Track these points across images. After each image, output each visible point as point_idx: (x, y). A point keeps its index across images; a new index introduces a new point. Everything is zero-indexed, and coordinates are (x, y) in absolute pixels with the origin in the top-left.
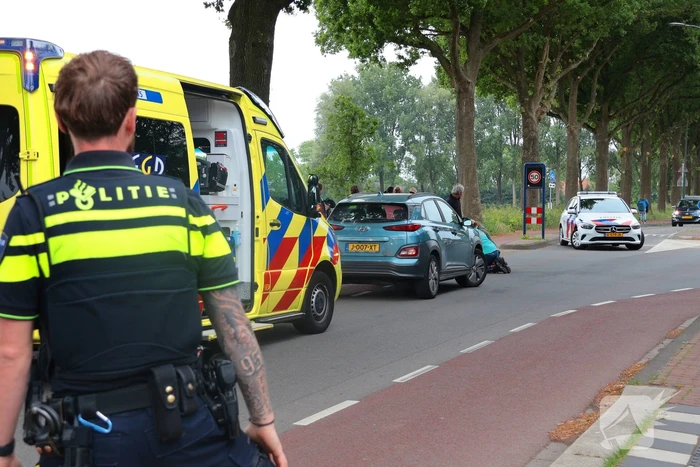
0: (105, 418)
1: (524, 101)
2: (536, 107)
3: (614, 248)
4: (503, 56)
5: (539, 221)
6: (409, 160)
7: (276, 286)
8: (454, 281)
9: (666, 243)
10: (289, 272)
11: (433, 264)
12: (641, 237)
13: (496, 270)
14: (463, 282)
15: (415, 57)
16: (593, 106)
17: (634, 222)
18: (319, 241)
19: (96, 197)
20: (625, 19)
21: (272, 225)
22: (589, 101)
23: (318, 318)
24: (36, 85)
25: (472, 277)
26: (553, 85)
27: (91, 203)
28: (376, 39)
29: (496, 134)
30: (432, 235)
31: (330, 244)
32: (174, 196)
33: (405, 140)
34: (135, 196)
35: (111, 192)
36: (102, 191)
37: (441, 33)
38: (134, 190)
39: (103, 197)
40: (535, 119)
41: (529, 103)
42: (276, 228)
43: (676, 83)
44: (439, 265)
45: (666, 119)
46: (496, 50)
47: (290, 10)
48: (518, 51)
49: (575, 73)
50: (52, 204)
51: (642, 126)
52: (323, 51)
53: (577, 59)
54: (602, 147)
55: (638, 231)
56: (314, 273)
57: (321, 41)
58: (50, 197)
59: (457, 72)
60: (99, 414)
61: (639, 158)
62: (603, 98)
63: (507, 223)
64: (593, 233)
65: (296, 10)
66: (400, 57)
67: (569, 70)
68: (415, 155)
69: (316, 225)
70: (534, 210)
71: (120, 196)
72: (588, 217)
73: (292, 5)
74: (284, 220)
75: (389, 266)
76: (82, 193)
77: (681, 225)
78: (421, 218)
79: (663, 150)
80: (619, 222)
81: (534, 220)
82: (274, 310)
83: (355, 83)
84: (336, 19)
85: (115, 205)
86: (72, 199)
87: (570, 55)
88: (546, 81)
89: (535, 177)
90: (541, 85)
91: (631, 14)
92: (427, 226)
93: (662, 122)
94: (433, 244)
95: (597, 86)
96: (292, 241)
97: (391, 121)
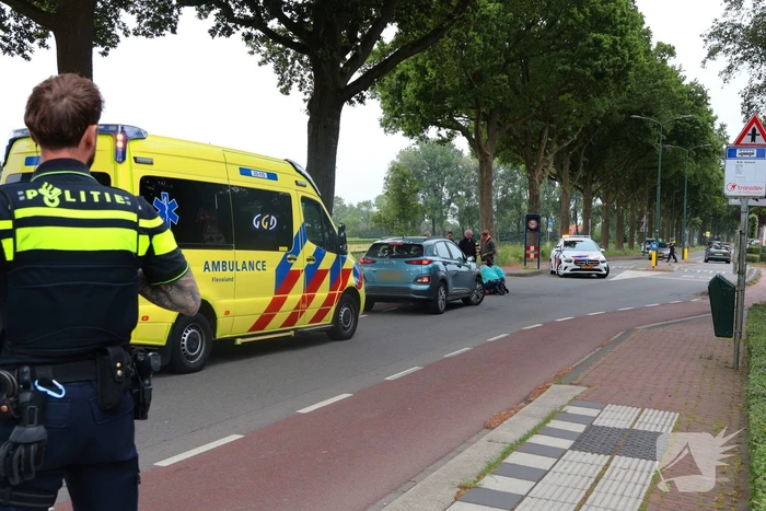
0: (61, 387)
1: (530, 170)
2: (539, 173)
3: (588, 276)
4: (514, 136)
5: (535, 256)
6: (454, 209)
7: (312, 305)
8: (460, 301)
9: (627, 273)
10: (322, 294)
11: (442, 289)
12: (607, 269)
13: (495, 293)
14: (467, 302)
15: (451, 136)
16: (581, 173)
17: (602, 258)
18: (346, 273)
19: (62, 197)
20: (599, 113)
21: (308, 260)
22: (577, 170)
23: (346, 329)
24: (124, 159)
25: (474, 298)
26: (550, 157)
27: (57, 202)
28: (422, 123)
29: (517, 192)
30: (442, 267)
31: (356, 274)
32: (129, 203)
33: (451, 194)
34: (96, 199)
35: (75, 195)
36: (67, 193)
37: (472, 119)
38: (96, 195)
39: (68, 198)
40: (537, 181)
41: (534, 171)
42: (312, 262)
43: (641, 157)
44: (446, 290)
45: (634, 183)
46: (510, 132)
47: (352, 103)
48: (525, 132)
49: (568, 149)
50: (22, 198)
51: (617, 187)
52: (386, 131)
53: (568, 140)
54: (588, 203)
55: (605, 265)
56: (342, 297)
57: (384, 124)
58: (20, 193)
59: (480, 147)
60: (54, 381)
61: (616, 211)
62: (587, 168)
63: (516, 257)
64: (572, 266)
65: (356, 102)
66: (439, 135)
67: (561, 147)
68: (458, 205)
69: (344, 260)
70: (532, 248)
71: (83, 199)
72: (569, 254)
73: (353, 99)
74: (318, 256)
75: (409, 290)
76: (50, 193)
78: (434, 255)
79: (633, 205)
80: (592, 258)
81: (532, 256)
82: (310, 323)
83: (416, 153)
84: (393, 108)
85: (78, 206)
86: (40, 197)
87: (564, 136)
88: (546, 154)
89: (533, 224)
90: (542, 157)
92: (438, 262)
93: (632, 185)
94: (442, 274)
95: (583, 159)
96: (324, 272)
97: (441, 180)
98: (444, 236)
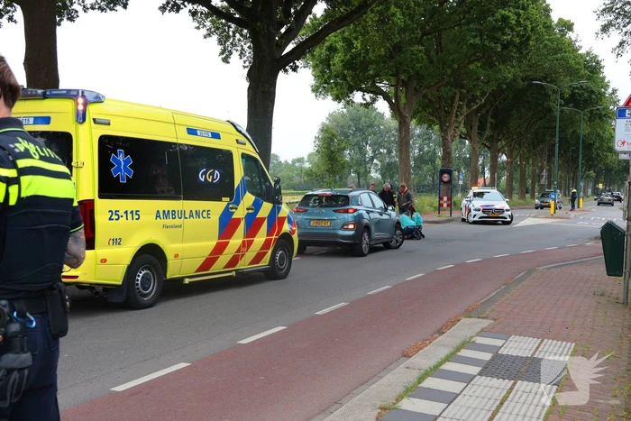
0: (32, 318)
1: (443, 130)
2: (451, 132)
3: (495, 223)
4: (429, 100)
5: (448, 205)
6: (376, 165)
7: (250, 249)
8: (381, 245)
9: (528, 220)
10: (260, 239)
11: (366, 235)
12: (511, 217)
13: (412, 238)
14: (387, 246)
15: (374, 100)
16: (488, 133)
17: (507, 207)
18: (282, 221)
20: (505, 78)
21: (248, 209)
22: (485, 130)
23: (281, 270)
24: (84, 120)
25: (393, 243)
26: (461, 118)
28: (348, 89)
29: (432, 149)
30: (366, 216)
31: (290, 222)
33: (374, 152)
37: (392, 86)
40: (450, 140)
41: (446, 131)
42: (251, 211)
43: (541, 119)
44: (369, 235)
45: (535, 141)
46: (425, 96)
47: (286, 71)
48: (439, 97)
49: (477, 111)
51: (520, 146)
52: (316, 96)
53: (477, 103)
54: (494, 159)
55: (509, 213)
56: (277, 241)
57: (315, 90)
59: (399, 110)
60: (28, 314)
61: (519, 166)
62: (494, 128)
63: (431, 206)
64: (481, 214)
65: (290, 71)
66: (364, 99)
67: (471, 110)
68: (380, 161)
69: (279, 209)
70: (445, 199)
72: (478, 203)
73: (287, 67)
74: (257, 206)
75: (336, 236)
77: (542, 208)
78: (358, 205)
79: (534, 161)
80: (498, 207)
81: (445, 205)
82: (250, 264)
83: (343, 115)
84: (323, 76)
87: (474, 99)
88: (457, 116)
89: (446, 177)
90: (454, 119)
91: (509, 75)
92: (362, 210)
93: (533, 143)
94: (366, 221)
95: (490, 120)
96: (262, 220)
97: (365, 139)
98: (368, 188)
